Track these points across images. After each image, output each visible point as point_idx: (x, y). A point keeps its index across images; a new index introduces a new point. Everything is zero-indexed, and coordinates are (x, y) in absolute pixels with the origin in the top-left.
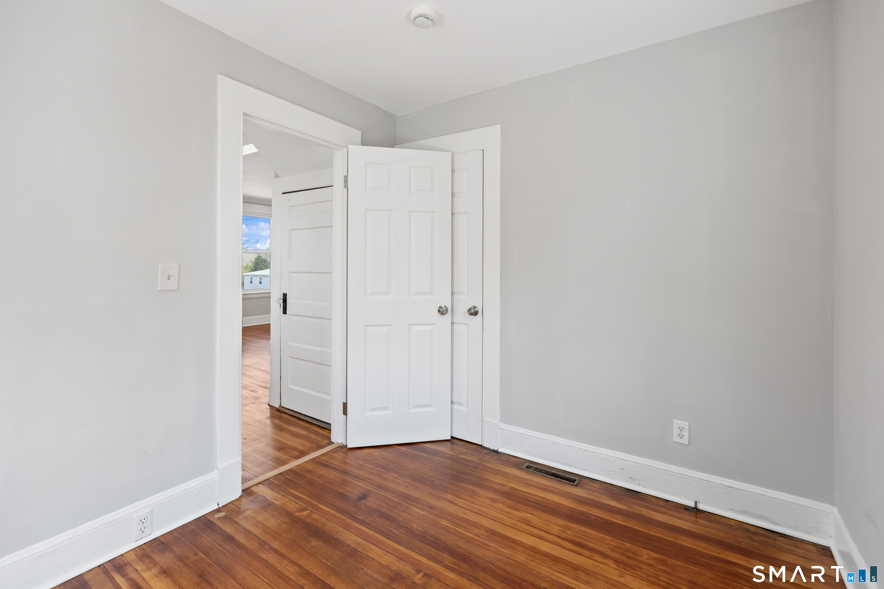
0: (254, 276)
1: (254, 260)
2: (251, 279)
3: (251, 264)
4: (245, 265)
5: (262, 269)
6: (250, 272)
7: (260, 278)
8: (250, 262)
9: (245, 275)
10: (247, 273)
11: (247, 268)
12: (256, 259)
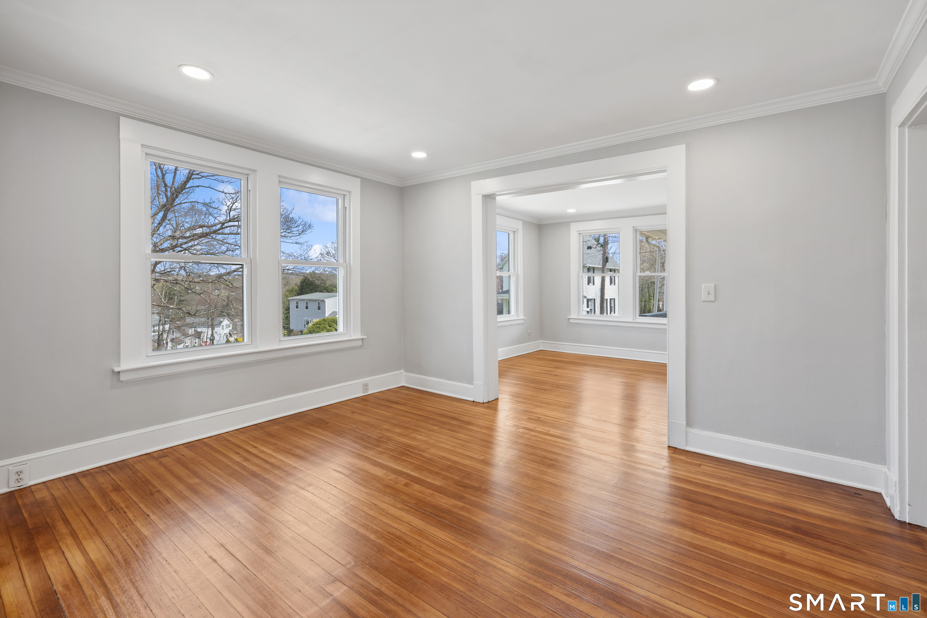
0: (300, 300)
1: (299, 283)
2: (297, 303)
3: (296, 288)
4: (290, 289)
5: (307, 293)
6: (295, 296)
7: (307, 303)
8: (296, 285)
9: (291, 300)
10: (292, 297)
11: (292, 292)
12: (301, 283)
